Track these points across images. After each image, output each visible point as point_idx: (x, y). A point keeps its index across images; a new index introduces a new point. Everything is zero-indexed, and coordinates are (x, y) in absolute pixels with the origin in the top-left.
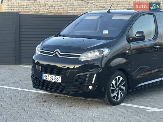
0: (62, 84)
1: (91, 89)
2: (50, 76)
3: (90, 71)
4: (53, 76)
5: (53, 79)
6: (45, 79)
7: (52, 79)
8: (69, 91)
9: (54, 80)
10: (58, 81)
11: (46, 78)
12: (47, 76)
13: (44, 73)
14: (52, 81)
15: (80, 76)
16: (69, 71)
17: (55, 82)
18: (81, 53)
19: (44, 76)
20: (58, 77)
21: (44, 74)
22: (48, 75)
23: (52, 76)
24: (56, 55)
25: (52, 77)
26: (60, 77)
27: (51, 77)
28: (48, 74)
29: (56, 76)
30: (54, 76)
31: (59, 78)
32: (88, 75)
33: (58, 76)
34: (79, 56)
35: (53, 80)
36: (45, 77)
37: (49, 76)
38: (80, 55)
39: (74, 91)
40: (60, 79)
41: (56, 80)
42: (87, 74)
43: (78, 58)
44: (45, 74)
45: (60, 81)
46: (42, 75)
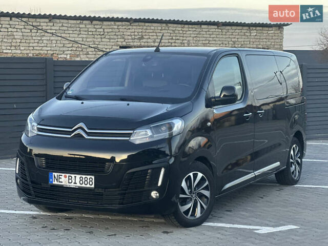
0: (96, 191)
1: (155, 197)
2: (69, 176)
3: (153, 162)
4: (75, 177)
5: (75, 183)
6: (55, 183)
7: (74, 181)
8: (111, 204)
9: (78, 185)
10: (88, 186)
11: (59, 182)
12: (60, 177)
13: (56, 172)
14: (72, 185)
15: (134, 172)
16: (110, 166)
17: (80, 189)
18: (133, 129)
19: (55, 177)
20: (89, 177)
21: (54, 174)
22: (63, 175)
23: (73, 176)
24: (79, 135)
25: (73, 178)
26: (93, 177)
27: (70, 178)
28: (63, 173)
29: (84, 176)
30: (78, 176)
31: (91, 179)
32: (149, 171)
33: (88, 175)
34: (129, 135)
35: (76, 185)
36: (57, 180)
37: (65, 177)
38: (131, 134)
39: (122, 204)
40: (93, 181)
41: (82, 184)
42: (148, 169)
43: (128, 139)
44: (56, 174)
45: (93, 186)
46: (48, 175)
